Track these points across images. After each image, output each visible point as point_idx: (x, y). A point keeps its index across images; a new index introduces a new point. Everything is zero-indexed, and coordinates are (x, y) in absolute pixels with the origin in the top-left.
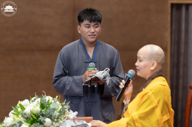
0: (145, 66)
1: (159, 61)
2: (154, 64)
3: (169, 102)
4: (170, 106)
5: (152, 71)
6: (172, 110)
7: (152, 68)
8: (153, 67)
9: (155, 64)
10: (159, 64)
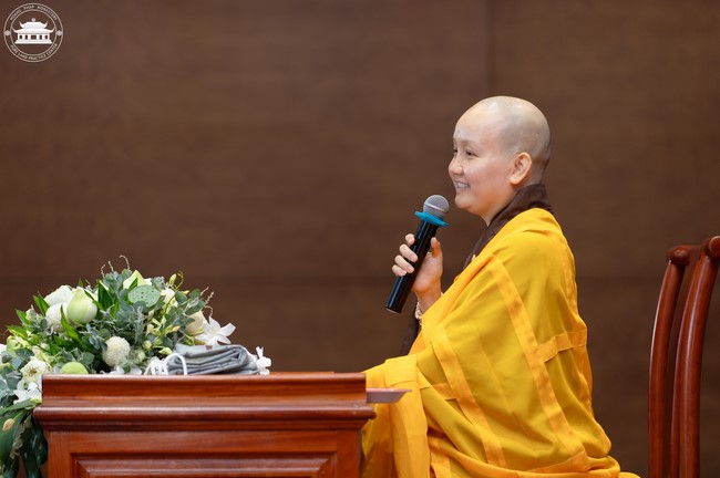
0: (491, 172)
1: (536, 153)
2: (520, 163)
3: (565, 291)
4: (573, 304)
5: (514, 186)
6: (578, 318)
7: (516, 179)
8: (518, 172)
9: (524, 161)
10: (536, 162)
